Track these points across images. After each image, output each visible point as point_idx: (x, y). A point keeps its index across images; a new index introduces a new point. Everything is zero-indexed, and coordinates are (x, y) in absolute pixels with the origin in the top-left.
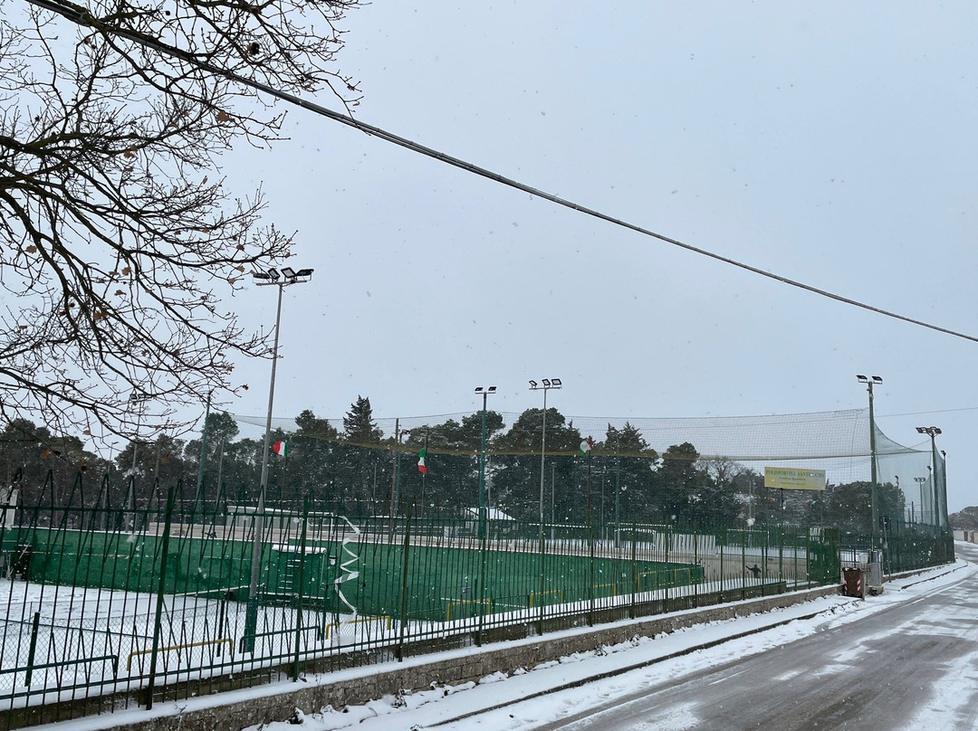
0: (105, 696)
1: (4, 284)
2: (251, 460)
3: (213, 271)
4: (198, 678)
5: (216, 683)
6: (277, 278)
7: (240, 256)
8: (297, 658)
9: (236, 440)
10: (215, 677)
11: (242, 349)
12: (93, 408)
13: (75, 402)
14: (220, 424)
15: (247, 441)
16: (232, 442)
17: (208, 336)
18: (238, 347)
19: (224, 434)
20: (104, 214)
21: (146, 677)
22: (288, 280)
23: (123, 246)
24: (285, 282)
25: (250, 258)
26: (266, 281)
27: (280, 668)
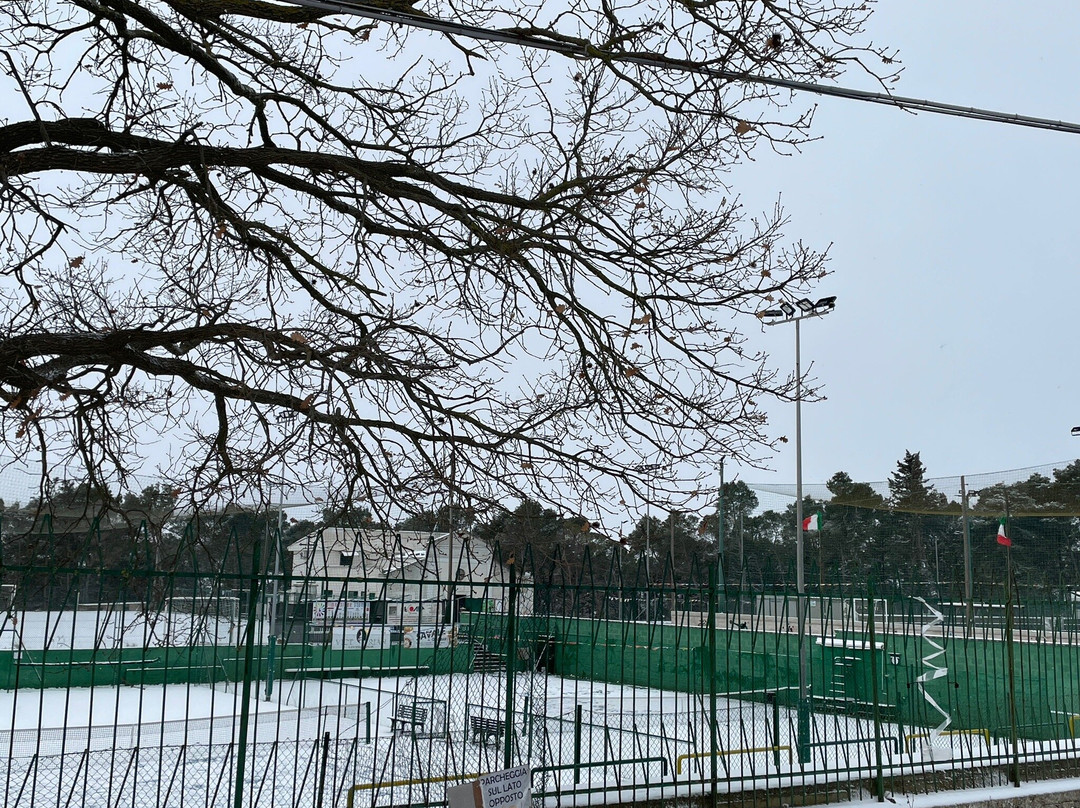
0: (667, 800)
1: (525, 349)
2: (776, 536)
3: (737, 307)
4: (765, 788)
5: (786, 795)
6: (792, 314)
7: (767, 283)
8: (879, 772)
9: (756, 513)
10: (784, 788)
11: (777, 394)
12: (622, 475)
13: (604, 470)
14: (735, 495)
15: (770, 514)
16: (751, 516)
17: (738, 383)
18: (772, 392)
19: (741, 508)
20: (618, 260)
21: (707, 781)
22: (805, 314)
23: (638, 293)
24: (802, 317)
25: (778, 284)
26: (779, 319)
27: (860, 783)
